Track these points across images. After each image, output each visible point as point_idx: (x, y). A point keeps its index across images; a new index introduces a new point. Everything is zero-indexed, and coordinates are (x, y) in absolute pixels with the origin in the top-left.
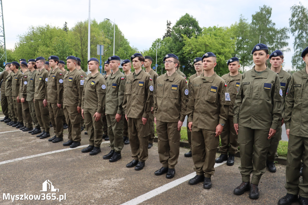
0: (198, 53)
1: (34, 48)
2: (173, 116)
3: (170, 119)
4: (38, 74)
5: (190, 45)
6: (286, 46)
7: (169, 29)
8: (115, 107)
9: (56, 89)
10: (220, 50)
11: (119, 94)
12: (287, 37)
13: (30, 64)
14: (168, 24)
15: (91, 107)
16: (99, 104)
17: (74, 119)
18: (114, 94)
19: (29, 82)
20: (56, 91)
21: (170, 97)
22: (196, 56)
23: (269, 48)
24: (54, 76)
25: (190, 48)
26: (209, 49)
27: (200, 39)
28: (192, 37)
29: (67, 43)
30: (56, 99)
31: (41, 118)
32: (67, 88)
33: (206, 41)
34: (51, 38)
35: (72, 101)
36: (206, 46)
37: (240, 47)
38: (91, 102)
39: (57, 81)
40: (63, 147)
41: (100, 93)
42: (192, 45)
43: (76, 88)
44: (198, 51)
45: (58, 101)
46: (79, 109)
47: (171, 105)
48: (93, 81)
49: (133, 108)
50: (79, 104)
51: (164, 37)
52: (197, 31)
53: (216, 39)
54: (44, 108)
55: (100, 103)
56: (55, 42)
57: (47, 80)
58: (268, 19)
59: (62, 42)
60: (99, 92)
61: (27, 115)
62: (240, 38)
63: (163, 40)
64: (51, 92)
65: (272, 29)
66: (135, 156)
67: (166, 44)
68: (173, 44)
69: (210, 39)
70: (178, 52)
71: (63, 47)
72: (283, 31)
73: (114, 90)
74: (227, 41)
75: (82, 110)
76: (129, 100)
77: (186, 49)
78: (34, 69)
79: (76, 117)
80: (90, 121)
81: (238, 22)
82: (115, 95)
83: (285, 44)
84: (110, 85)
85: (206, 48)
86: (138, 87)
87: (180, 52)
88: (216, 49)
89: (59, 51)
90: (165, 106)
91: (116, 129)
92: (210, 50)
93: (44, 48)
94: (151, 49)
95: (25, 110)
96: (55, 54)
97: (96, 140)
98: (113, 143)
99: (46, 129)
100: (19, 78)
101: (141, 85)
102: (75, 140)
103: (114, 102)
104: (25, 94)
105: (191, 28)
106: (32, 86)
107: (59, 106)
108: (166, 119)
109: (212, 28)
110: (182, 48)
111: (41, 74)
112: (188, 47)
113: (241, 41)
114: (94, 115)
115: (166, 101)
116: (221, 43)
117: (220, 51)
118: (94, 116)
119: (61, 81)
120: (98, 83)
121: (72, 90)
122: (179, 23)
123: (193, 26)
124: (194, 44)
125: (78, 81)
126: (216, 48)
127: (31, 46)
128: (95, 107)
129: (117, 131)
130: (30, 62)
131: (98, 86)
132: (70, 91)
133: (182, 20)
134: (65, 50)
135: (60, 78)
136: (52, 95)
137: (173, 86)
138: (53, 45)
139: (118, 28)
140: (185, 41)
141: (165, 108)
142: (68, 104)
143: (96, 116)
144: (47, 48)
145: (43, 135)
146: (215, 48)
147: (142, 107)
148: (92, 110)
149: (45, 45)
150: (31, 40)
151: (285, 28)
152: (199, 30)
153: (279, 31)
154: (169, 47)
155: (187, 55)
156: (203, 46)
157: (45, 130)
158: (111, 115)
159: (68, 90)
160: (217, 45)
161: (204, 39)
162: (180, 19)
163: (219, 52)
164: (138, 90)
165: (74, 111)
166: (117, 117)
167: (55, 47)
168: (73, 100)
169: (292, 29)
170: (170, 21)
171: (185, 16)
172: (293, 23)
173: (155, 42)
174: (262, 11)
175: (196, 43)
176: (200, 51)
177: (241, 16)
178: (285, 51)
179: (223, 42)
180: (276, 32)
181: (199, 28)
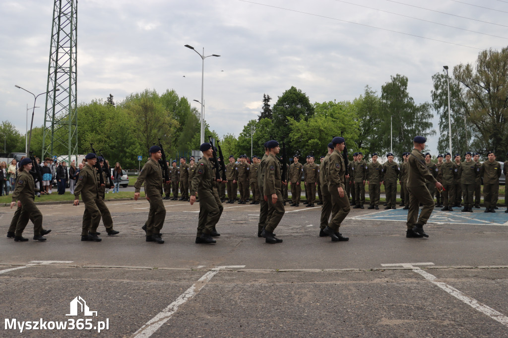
0: (310, 141)
5: (299, 131)
6: (429, 128)
7: (266, 106)
12: (431, 116)
14: (265, 100)
22: (308, 145)
23: (407, 131)
24: (244, 167)
25: (299, 135)
26: (325, 135)
27: (312, 122)
28: (302, 121)
29: (127, 129)
32: (254, 172)
33: (321, 124)
34: (101, 122)
36: (321, 131)
37: (367, 130)
42: (302, 131)
44: (310, 139)
51: (260, 118)
52: (307, 111)
53: (334, 121)
56: (108, 127)
57: (237, 169)
58: (403, 92)
59: (121, 127)
62: (368, 118)
63: (259, 122)
65: (410, 105)
67: (263, 127)
68: (276, 130)
69: (325, 122)
71: (122, 133)
72: (424, 107)
74: (348, 124)
77: (294, 136)
81: (364, 96)
83: (428, 125)
85: (320, 134)
92: (326, 137)
93: (93, 135)
94: (243, 135)
105: (299, 106)
109: (327, 104)
110: (288, 134)
111: (232, 165)
112: (296, 134)
113: (370, 121)
116: (340, 128)
119: (248, 169)
122: (282, 101)
123: (301, 104)
126: (334, 133)
133: (287, 96)
138: (106, 131)
139: (189, 103)
140: (292, 126)
144: (97, 135)
146: (332, 134)
149: (94, 132)
151: (427, 103)
152: (310, 110)
153: (419, 107)
154: (269, 133)
155: (295, 144)
156: (317, 131)
160: (335, 130)
161: (318, 121)
162: (283, 96)
169: (435, 104)
170: (268, 96)
171: (290, 90)
172: (437, 97)
173: (248, 125)
174: (395, 81)
175: (306, 127)
176: (312, 139)
177: (367, 88)
178: (428, 134)
179: (343, 125)
180: (416, 110)
181: (310, 105)
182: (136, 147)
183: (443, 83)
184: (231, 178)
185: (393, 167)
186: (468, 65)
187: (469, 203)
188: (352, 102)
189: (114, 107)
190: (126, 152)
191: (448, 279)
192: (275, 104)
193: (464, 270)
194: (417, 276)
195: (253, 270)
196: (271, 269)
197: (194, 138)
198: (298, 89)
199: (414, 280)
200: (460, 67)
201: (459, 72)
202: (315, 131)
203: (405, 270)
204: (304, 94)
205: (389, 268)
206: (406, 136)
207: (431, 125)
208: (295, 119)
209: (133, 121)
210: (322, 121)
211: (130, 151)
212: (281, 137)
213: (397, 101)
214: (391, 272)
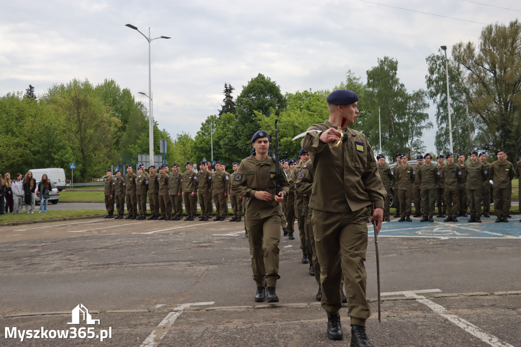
0: (282, 140)
4: (187, 174)
5: (269, 128)
6: (424, 120)
7: (228, 98)
12: (426, 106)
14: (227, 91)
22: (280, 145)
23: (399, 124)
27: (284, 117)
28: (272, 115)
29: (56, 130)
32: (217, 182)
33: (295, 120)
36: (295, 127)
42: (272, 128)
43: (223, 181)
44: (282, 137)
46: (225, 195)
51: (221, 113)
52: (278, 103)
53: (311, 115)
57: (195, 178)
59: (47, 127)
63: (220, 118)
64: (203, 186)
65: (401, 93)
67: (224, 124)
68: (240, 127)
69: (300, 117)
72: (418, 95)
81: (345, 83)
83: (423, 117)
85: (294, 131)
93: (9, 139)
94: (200, 134)
97: (239, 213)
102: (222, 216)
106: (178, 183)
109: (302, 94)
111: (190, 174)
119: (210, 178)
121: (221, 183)
122: (248, 91)
123: (271, 95)
133: (253, 85)
134: (52, 142)
140: (260, 122)
143: (240, 197)
151: (421, 90)
152: (282, 101)
153: (412, 96)
154: (233, 131)
161: (290, 116)
162: (248, 85)
168: (222, 189)
169: (431, 92)
170: (230, 85)
171: (257, 78)
172: (433, 83)
173: (207, 121)
174: (382, 64)
176: (285, 137)
177: (349, 74)
178: (424, 127)
180: (408, 98)
181: (281, 96)
182: (67, 152)
183: (440, 66)
184: (188, 189)
185: (385, 171)
186: (469, 43)
187: (476, 212)
189: (37, 101)
190: (53, 159)
191: (460, 311)
192: (239, 95)
193: (478, 297)
194: (423, 308)
195: (224, 307)
196: (246, 305)
197: (139, 139)
198: (266, 77)
199: (419, 313)
200: (460, 46)
201: (459, 52)
202: (289, 127)
203: (407, 300)
204: (274, 82)
205: (388, 298)
206: (397, 131)
207: (427, 115)
208: (264, 113)
209: (62, 119)
210: (296, 115)
211: (59, 157)
212: (247, 136)
213: (386, 89)
214: (391, 304)
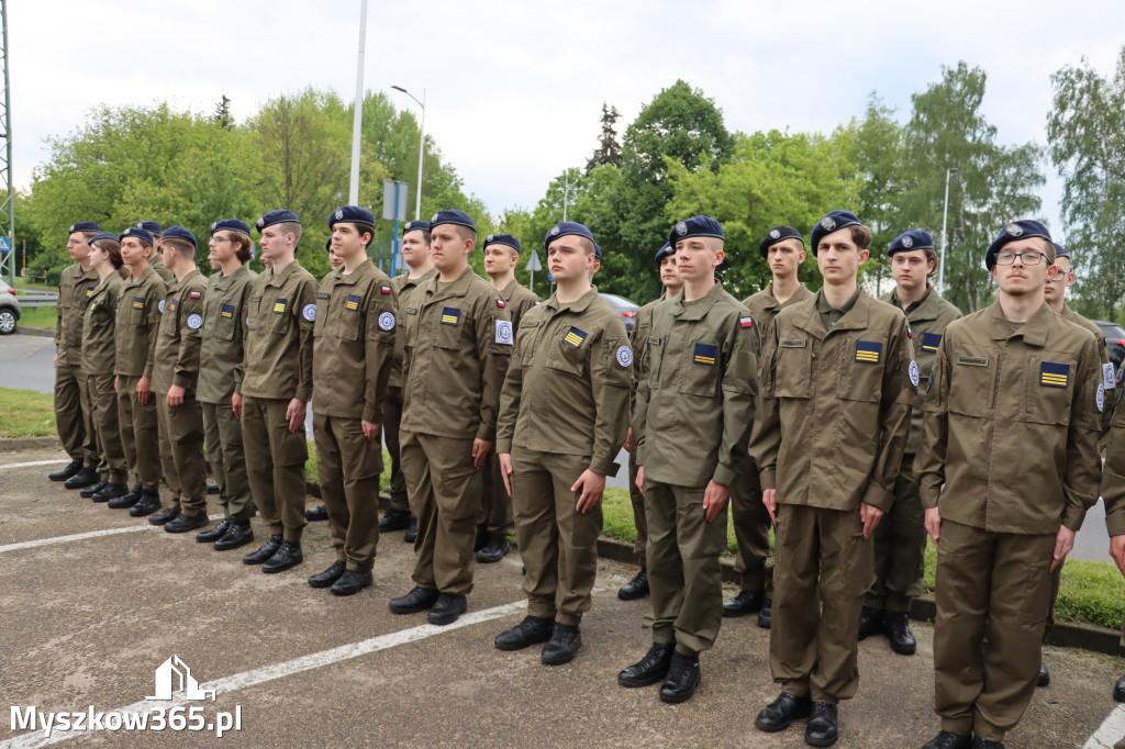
1: (109, 188)
2: (1043, 508)
3: (1027, 517)
4: (269, 287)
5: (693, 197)
6: (1034, 210)
7: (608, 134)
8: (704, 454)
9: (361, 356)
10: (802, 216)
11: (728, 395)
12: (1037, 179)
13: (221, 239)
14: (606, 118)
15: (559, 444)
16: (600, 434)
17: (455, 495)
18: (700, 392)
19: (211, 319)
20: (359, 366)
21: (1034, 417)
23: (973, 218)
24: (353, 298)
26: (763, 211)
27: (731, 175)
28: (703, 170)
29: (235, 174)
30: (360, 399)
31: (271, 482)
32: (431, 352)
33: (754, 182)
34: (172, 153)
35: (450, 415)
36: (753, 200)
38: (560, 423)
39: (369, 318)
40: (394, 618)
41: (609, 384)
42: (702, 197)
43: (475, 354)
45: (367, 410)
46: (480, 451)
47: (1035, 456)
48: (574, 330)
49: (821, 461)
50: (483, 428)
51: (591, 165)
52: (715, 146)
54: (290, 437)
55: (606, 428)
56: (189, 167)
57: (309, 312)
58: (971, 113)
59: (217, 168)
60: (604, 380)
61: (188, 460)
62: (868, 177)
63: (587, 175)
64: (336, 369)
65: (981, 149)
66: (797, 676)
67: (597, 188)
68: (629, 193)
69: (765, 178)
70: (646, 220)
71: (219, 186)
72: (1023, 156)
73: (701, 373)
74: (828, 186)
75: (505, 458)
76: (798, 427)
77: (679, 209)
78: (236, 264)
79: (463, 487)
80: (543, 507)
81: (862, 119)
82: (703, 398)
83: (1030, 204)
84: (678, 351)
85: (751, 208)
86: (853, 366)
87: (656, 222)
88: (787, 212)
89: (202, 201)
90: (1005, 458)
91: (698, 554)
92: (767, 218)
93: (147, 189)
94: (544, 204)
95: (178, 438)
96: (186, 212)
97: (570, 595)
98: (669, 612)
99: (291, 530)
100: (151, 300)
101: (872, 356)
102: (449, 586)
103: (699, 430)
104: (189, 369)
105: (695, 133)
106: (230, 337)
107: (371, 432)
108: (1007, 520)
109: (766, 136)
110: (662, 205)
111: (282, 287)
112: (685, 204)
113: (872, 185)
114: (578, 482)
115: (1014, 438)
116: (806, 193)
117: (804, 220)
118: (573, 489)
119: (386, 321)
120: (598, 339)
121: (456, 365)
122: (651, 115)
123: (701, 128)
124: (707, 191)
125: (484, 322)
126: (790, 209)
127: (94, 182)
128: (580, 447)
129: (703, 562)
130: (224, 233)
131: (601, 351)
132: (444, 369)
133: (664, 102)
134: (227, 201)
135: (382, 306)
136: (341, 384)
137: (1049, 367)
138: (182, 179)
139: (419, 126)
140: (675, 183)
141: (1003, 470)
142: (435, 429)
143: (585, 490)
144: (157, 189)
145: (277, 557)
146: (783, 211)
147: (867, 460)
148: (567, 461)
149: (150, 178)
150: (99, 156)
151: (1032, 145)
152: (725, 144)
153: (1010, 153)
154: (611, 199)
156: (742, 200)
157: (282, 535)
158: (682, 488)
159: (434, 364)
160: (791, 198)
161: (742, 176)
162: (654, 102)
163: (798, 224)
164: (854, 382)
165: (461, 457)
166: (713, 501)
167: (188, 187)
168: (458, 408)
170: (613, 107)
171: (674, 88)
172: (1061, 131)
173: (560, 180)
174: (951, 80)
175: (713, 190)
176: (729, 220)
177: (871, 99)
179: (814, 187)
180: (1000, 160)
181: (725, 134)
188: (828, 135)
189: (233, 127)
192: (632, 123)
198: (693, 88)
202: (738, 198)
204: (711, 100)
206: (969, 231)
207: (1038, 202)
208: (685, 163)
210: (757, 174)
213: (954, 134)
